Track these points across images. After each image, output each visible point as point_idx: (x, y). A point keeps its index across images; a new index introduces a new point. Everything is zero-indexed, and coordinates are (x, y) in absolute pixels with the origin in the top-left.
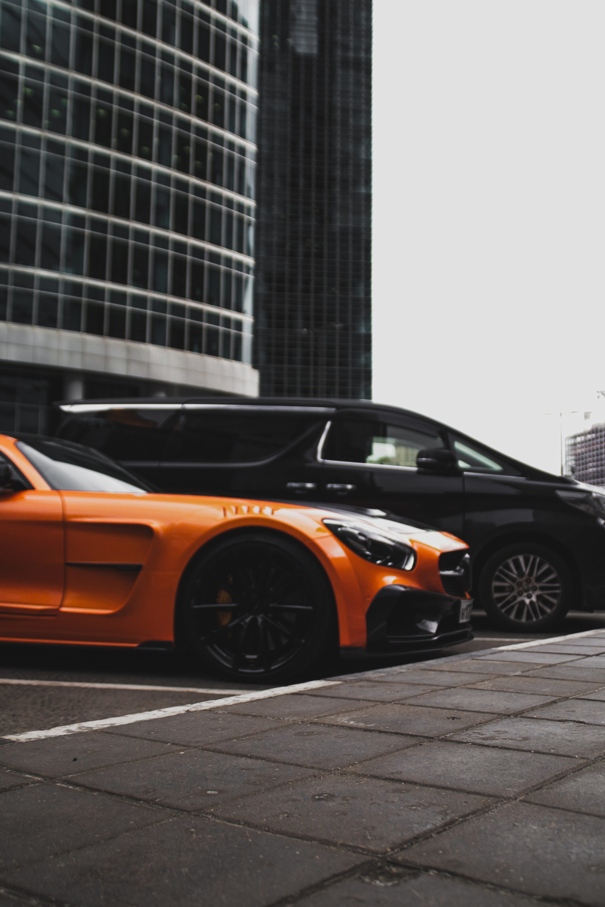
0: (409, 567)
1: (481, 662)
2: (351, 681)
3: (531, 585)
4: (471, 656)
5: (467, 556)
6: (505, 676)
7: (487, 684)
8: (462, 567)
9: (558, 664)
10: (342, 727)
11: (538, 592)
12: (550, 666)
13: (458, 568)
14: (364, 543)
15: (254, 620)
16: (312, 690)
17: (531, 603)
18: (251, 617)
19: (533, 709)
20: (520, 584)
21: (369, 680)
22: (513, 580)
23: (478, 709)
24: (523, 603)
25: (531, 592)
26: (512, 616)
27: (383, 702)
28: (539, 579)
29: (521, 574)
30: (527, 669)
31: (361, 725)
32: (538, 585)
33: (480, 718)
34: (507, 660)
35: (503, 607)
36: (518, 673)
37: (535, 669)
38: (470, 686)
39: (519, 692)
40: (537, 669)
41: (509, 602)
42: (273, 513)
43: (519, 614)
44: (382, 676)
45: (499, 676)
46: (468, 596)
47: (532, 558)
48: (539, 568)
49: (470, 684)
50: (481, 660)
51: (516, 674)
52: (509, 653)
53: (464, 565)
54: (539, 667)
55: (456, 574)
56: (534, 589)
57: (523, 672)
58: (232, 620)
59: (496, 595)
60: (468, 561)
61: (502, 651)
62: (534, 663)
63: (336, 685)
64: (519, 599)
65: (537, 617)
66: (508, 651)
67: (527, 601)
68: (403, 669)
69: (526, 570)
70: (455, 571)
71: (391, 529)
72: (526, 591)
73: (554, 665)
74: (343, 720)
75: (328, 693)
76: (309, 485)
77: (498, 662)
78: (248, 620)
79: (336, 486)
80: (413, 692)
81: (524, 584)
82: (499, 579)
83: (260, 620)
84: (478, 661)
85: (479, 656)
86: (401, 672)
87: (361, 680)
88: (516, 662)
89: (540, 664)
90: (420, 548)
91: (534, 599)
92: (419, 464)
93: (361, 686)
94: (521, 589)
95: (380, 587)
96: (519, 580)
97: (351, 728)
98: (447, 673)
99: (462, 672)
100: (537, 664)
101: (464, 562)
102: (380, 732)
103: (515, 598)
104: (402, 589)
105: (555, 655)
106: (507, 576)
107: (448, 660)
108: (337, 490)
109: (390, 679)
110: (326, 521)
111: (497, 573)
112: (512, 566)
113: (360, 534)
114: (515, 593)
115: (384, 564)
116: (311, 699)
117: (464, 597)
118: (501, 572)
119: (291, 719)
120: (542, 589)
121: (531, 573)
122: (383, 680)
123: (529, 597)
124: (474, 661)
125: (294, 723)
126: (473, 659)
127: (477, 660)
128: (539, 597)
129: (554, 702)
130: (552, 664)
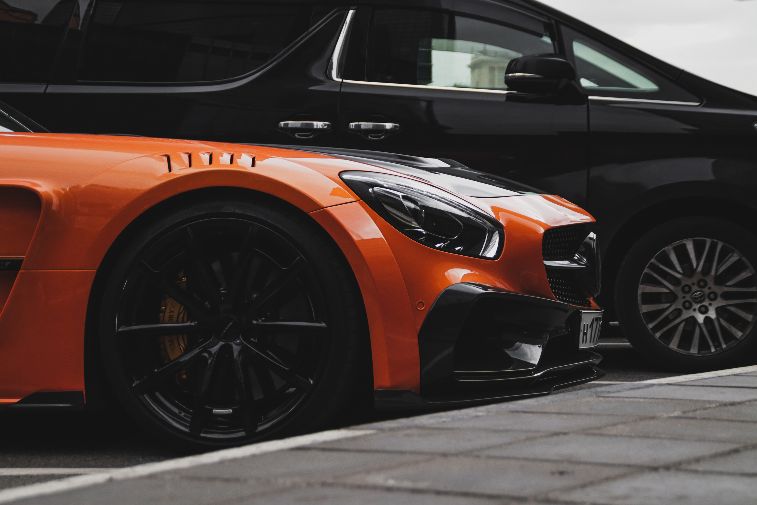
0: (491, 253)
1: (613, 400)
2: (391, 430)
3: (706, 291)
4: (596, 393)
5: (592, 235)
6: (653, 418)
7: (621, 429)
8: (582, 254)
9: (746, 401)
10: (375, 488)
11: (720, 303)
12: (733, 404)
13: (577, 257)
14: (414, 213)
15: (226, 350)
16: (325, 442)
17: (708, 320)
18: (221, 343)
19: (698, 460)
20: (687, 289)
21: (422, 427)
22: (676, 282)
23: (604, 460)
24: (693, 320)
25: (706, 303)
26: (673, 345)
27: (445, 455)
28: (720, 280)
29: (689, 271)
30: (693, 407)
31: (407, 484)
32: (720, 290)
33: (606, 472)
34: (658, 397)
35: (656, 329)
36: (676, 414)
37: (706, 409)
38: (592, 431)
39: (676, 438)
40: (709, 408)
41: (667, 321)
42: (253, 165)
43: (686, 342)
44: (444, 422)
45: (642, 419)
46: (593, 303)
47: (708, 242)
48: (720, 263)
49: (591, 428)
50: (613, 397)
51: (672, 415)
52: (661, 388)
53: (588, 251)
54: (714, 405)
55: (575, 265)
56: (713, 297)
57: (684, 412)
58: (187, 350)
59: (645, 309)
60: (594, 244)
61: (653, 385)
62: (704, 401)
63: (366, 436)
64: (686, 315)
65: (718, 345)
66: (661, 385)
67: (700, 318)
68: (480, 411)
69: (699, 266)
70: (573, 261)
71: (460, 188)
72: (698, 300)
73: (739, 403)
74: (378, 479)
75: (352, 445)
76: (318, 124)
77: (642, 400)
78: (214, 349)
79: (364, 125)
80: (496, 440)
81: (695, 288)
82: (650, 280)
83: (236, 349)
84: (607, 399)
85: (609, 392)
86: (477, 417)
87: (409, 427)
88: (673, 399)
89: (716, 402)
90: (510, 222)
91: (712, 314)
92: (510, 83)
93: (407, 435)
94: (688, 297)
95: (441, 288)
96: (686, 281)
97: (389, 489)
98: (554, 416)
99: (580, 414)
100: (710, 402)
101: (588, 245)
102: (438, 493)
103: (679, 312)
104: (481, 291)
105: (742, 390)
106: (665, 275)
107: (557, 399)
108: (367, 131)
109: (457, 425)
110: (346, 176)
111: (646, 270)
112: (673, 258)
113: (405, 198)
114: (678, 305)
115: (449, 248)
116: (322, 455)
117: (588, 306)
118: (654, 267)
119: (288, 482)
120: (726, 296)
121: (706, 270)
122: (445, 426)
123: (704, 310)
124: (601, 399)
125: (294, 487)
126: (598, 397)
127: (608, 397)
128: (718, 310)
129: (736, 451)
130: (737, 402)
